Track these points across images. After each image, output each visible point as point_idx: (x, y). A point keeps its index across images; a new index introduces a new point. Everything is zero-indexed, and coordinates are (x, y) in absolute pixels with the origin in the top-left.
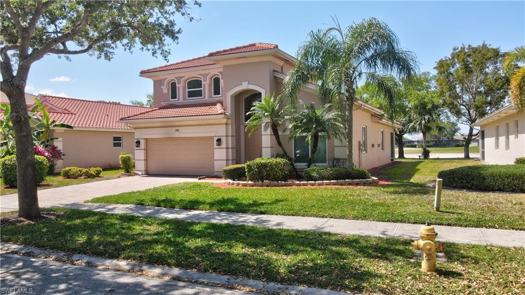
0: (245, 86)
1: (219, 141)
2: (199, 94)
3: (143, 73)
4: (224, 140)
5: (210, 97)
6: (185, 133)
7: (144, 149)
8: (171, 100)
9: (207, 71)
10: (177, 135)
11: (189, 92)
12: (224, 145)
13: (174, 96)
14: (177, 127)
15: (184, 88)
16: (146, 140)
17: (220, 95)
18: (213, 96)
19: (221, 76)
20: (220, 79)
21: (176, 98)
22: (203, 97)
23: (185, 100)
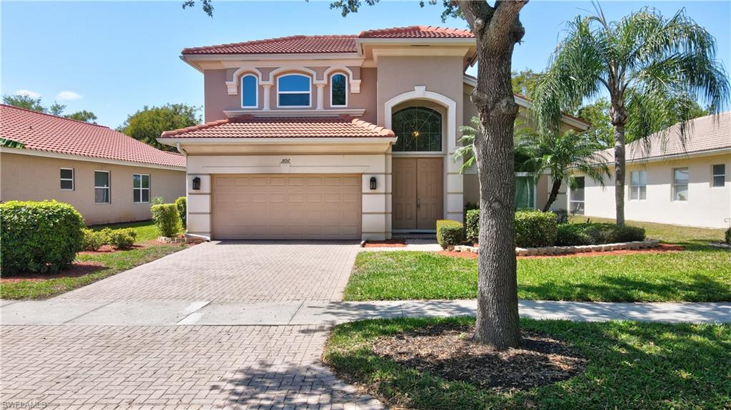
0: (419, 93)
1: (373, 181)
2: (303, 100)
3: (189, 55)
4: (381, 180)
5: (326, 106)
7: (209, 194)
8: (242, 107)
9: (327, 62)
10: (285, 169)
11: (280, 95)
12: (381, 187)
13: (250, 100)
14: (285, 155)
15: (273, 88)
16: (212, 175)
17: (346, 106)
18: (332, 106)
19: (351, 73)
20: (345, 77)
21: (255, 105)
22: (311, 106)
23: (272, 109)
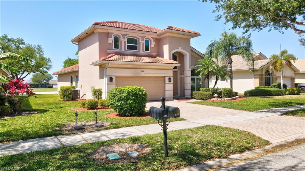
0: (180, 50)
1: (170, 79)
2: (135, 48)
4: (172, 79)
5: (143, 51)
6: (148, 73)
8: (113, 49)
10: (143, 74)
11: (127, 45)
12: (172, 81)
13: (116, 46)
14: (143, 69)
15: (125, 42)
16: (117, 77)
18: (145, 51)
19: (152, 40)
20: (149, 41)
21: (118, 48)
22: (138, 51)
23: (125, 51)
